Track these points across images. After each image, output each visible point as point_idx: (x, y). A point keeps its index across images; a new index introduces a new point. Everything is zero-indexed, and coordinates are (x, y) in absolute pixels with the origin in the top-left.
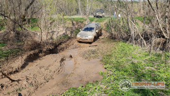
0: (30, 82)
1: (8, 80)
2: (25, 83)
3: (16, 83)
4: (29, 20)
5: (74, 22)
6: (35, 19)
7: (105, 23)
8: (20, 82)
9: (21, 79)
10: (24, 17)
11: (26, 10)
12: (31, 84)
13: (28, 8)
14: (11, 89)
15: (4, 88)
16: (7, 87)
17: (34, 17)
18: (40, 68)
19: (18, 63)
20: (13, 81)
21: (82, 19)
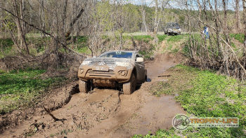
0: (78, 122)
1: (51, 118)
2: (71, 123)
3: (60, 123)
4: (75, 38)
5: (136, 42)
6: (82, 37)
7: (181, 42)
8: (65, 122)
9: (66, 118)
10: (69, 34)
11: (71, 25)
12: (80, 126)
13: (74, 22)
14: (54, 131)
15: (46, 128)
16: (49, 127)
17: (82, 34)
18: (91, 104)
19: (61, 96)
20: (56, 120)
21: (148, 37)
